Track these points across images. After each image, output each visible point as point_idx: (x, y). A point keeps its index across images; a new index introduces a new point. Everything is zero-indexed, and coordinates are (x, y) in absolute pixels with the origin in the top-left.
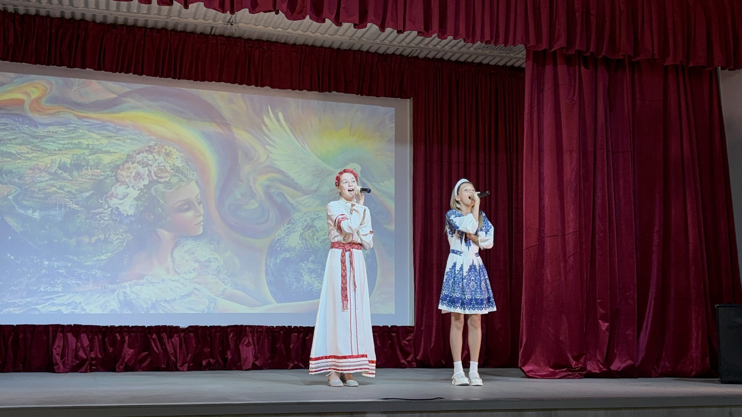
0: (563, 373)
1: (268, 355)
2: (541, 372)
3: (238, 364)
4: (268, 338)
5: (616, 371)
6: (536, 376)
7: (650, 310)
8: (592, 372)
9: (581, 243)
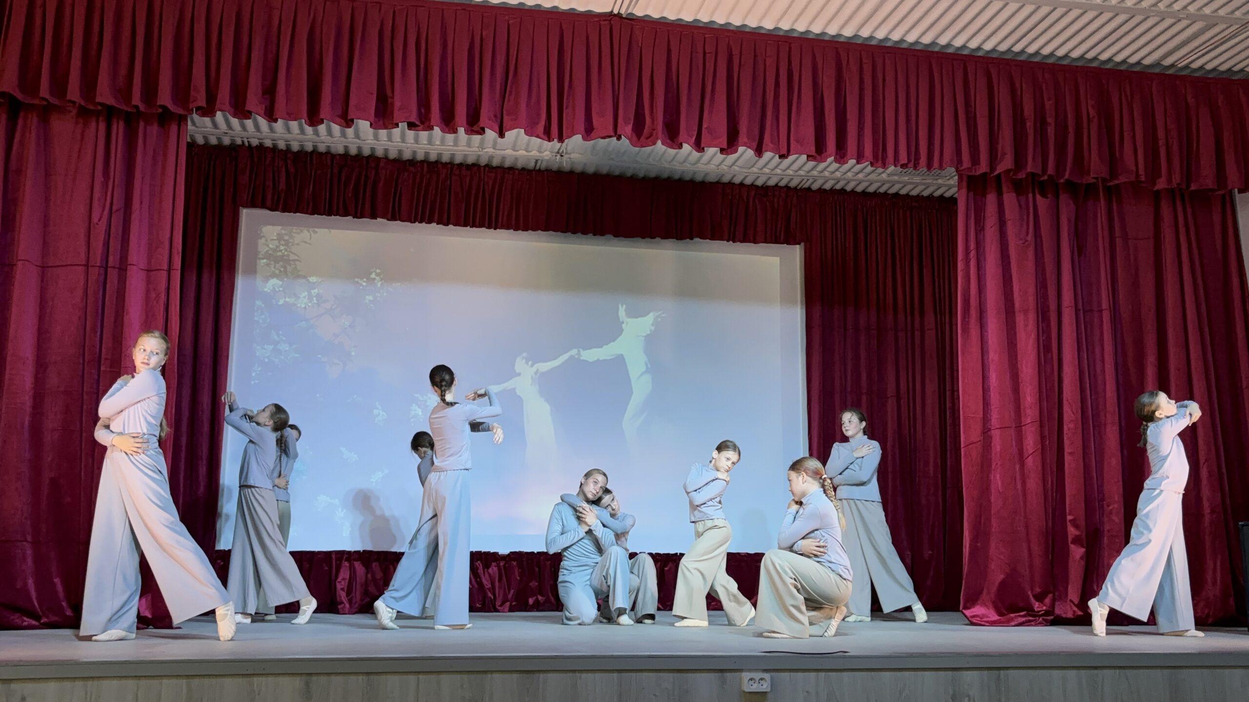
0: (1020, 618)
6: (983, 623)
8: (1062, 617)
9: (1043, 437)
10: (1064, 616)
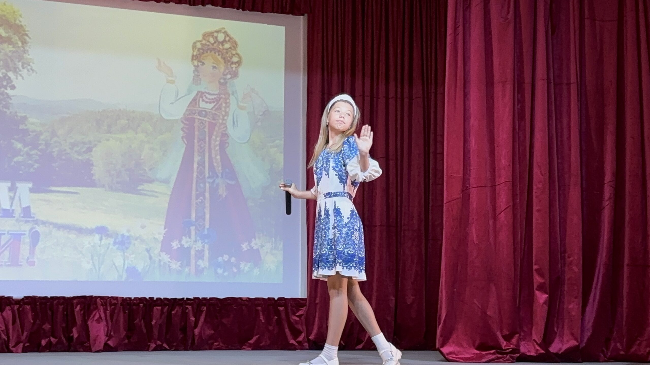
0: (490, 356)
1: (123, 333)
2: (463, 354)
3: (86, 344)
4: (124, 313)
5: (556, 354)
6: (458, 360)
7: (598, 278)
8: (527, 355)
9: (514, 196)
10: (528, 354)
